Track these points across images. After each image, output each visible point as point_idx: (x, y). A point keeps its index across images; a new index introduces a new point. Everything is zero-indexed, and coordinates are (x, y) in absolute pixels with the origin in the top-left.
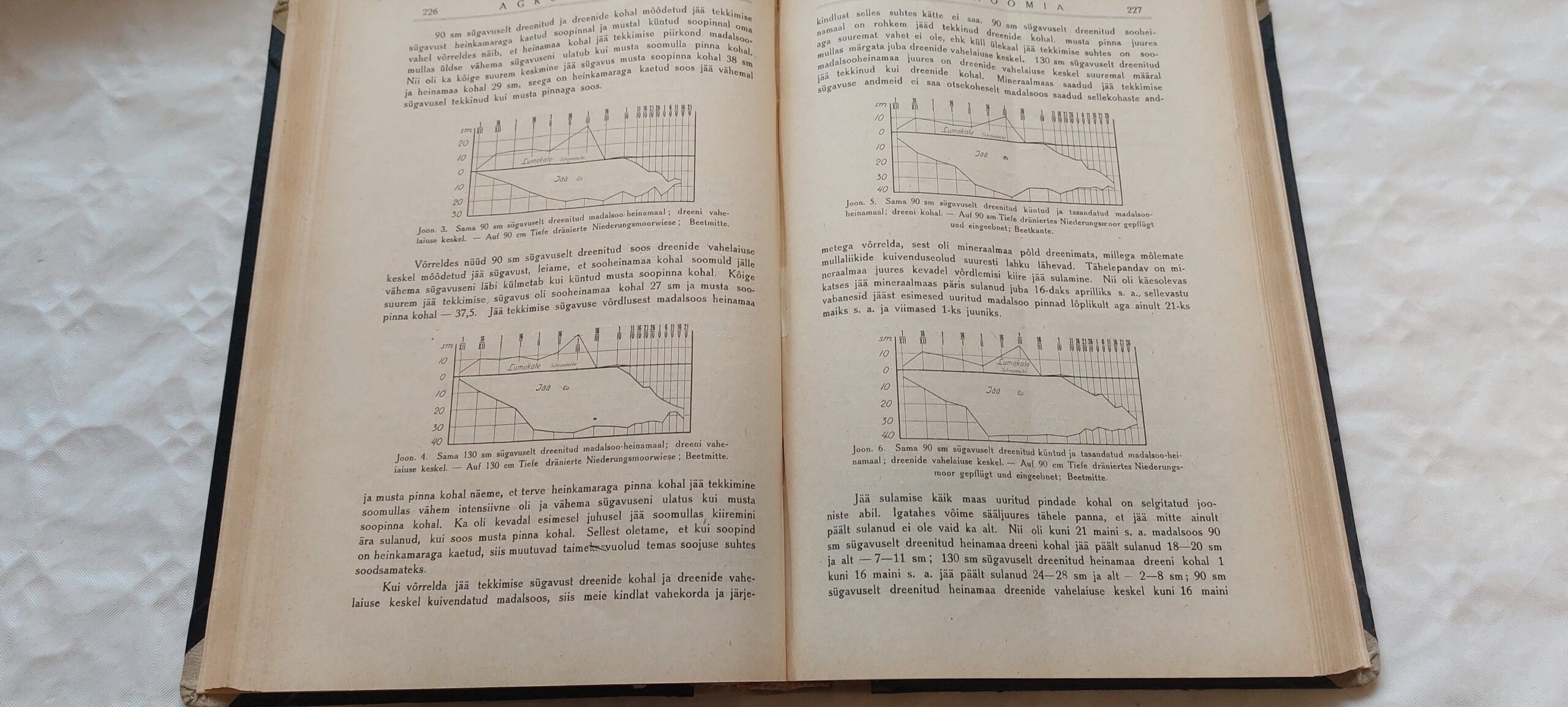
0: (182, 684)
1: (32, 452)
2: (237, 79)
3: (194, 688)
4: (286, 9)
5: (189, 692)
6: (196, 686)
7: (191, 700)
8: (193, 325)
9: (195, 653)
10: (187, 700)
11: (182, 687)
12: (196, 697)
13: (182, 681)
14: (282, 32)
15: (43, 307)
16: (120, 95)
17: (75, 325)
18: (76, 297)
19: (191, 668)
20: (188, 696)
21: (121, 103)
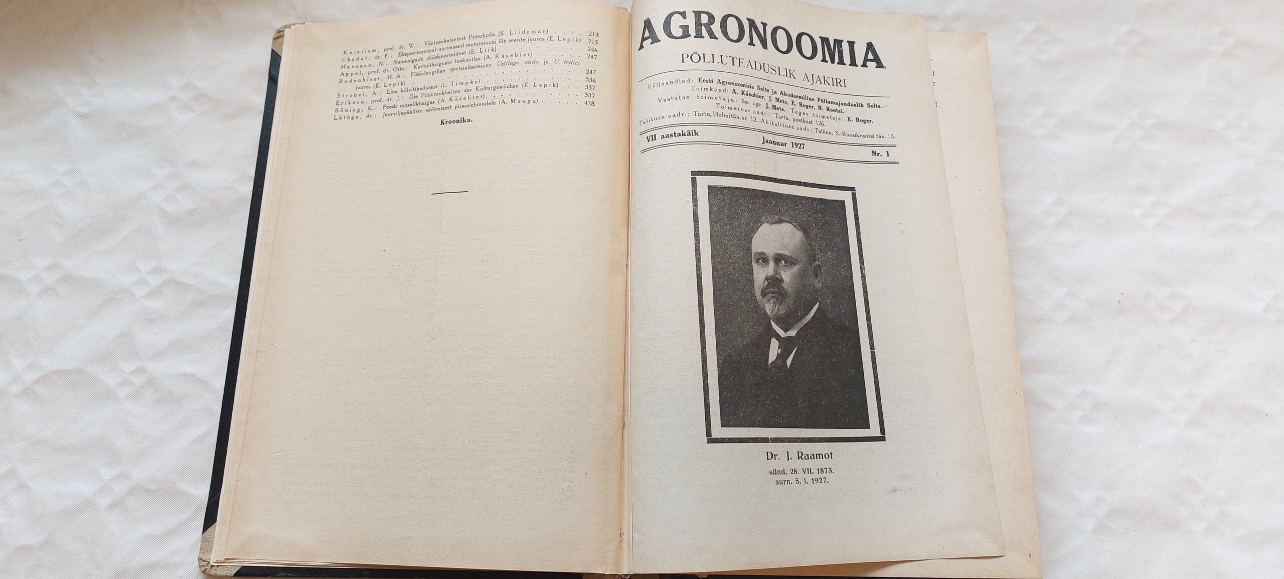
0: (200, 557)
1: (15, 389)
2: (174, 99)
3: (209, 561)
4: (282, 36)
5: (205, 563)
6: (210, 559)
7: (206, 570)
8: (140, 292)
9: (209, 533)
10: (203, 569)
11: (200, 559)
12: (210, 567)
13: (199, 555)
14: (280, 55)
15: (23, 276)
16: (83, 110)
17: (48, 291)
18: (48, 268)
19: (206, 545)
20: (204, 566)
21: (82, 116)
